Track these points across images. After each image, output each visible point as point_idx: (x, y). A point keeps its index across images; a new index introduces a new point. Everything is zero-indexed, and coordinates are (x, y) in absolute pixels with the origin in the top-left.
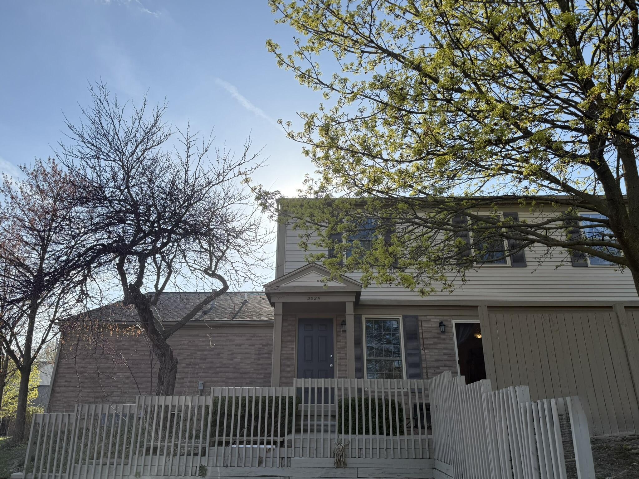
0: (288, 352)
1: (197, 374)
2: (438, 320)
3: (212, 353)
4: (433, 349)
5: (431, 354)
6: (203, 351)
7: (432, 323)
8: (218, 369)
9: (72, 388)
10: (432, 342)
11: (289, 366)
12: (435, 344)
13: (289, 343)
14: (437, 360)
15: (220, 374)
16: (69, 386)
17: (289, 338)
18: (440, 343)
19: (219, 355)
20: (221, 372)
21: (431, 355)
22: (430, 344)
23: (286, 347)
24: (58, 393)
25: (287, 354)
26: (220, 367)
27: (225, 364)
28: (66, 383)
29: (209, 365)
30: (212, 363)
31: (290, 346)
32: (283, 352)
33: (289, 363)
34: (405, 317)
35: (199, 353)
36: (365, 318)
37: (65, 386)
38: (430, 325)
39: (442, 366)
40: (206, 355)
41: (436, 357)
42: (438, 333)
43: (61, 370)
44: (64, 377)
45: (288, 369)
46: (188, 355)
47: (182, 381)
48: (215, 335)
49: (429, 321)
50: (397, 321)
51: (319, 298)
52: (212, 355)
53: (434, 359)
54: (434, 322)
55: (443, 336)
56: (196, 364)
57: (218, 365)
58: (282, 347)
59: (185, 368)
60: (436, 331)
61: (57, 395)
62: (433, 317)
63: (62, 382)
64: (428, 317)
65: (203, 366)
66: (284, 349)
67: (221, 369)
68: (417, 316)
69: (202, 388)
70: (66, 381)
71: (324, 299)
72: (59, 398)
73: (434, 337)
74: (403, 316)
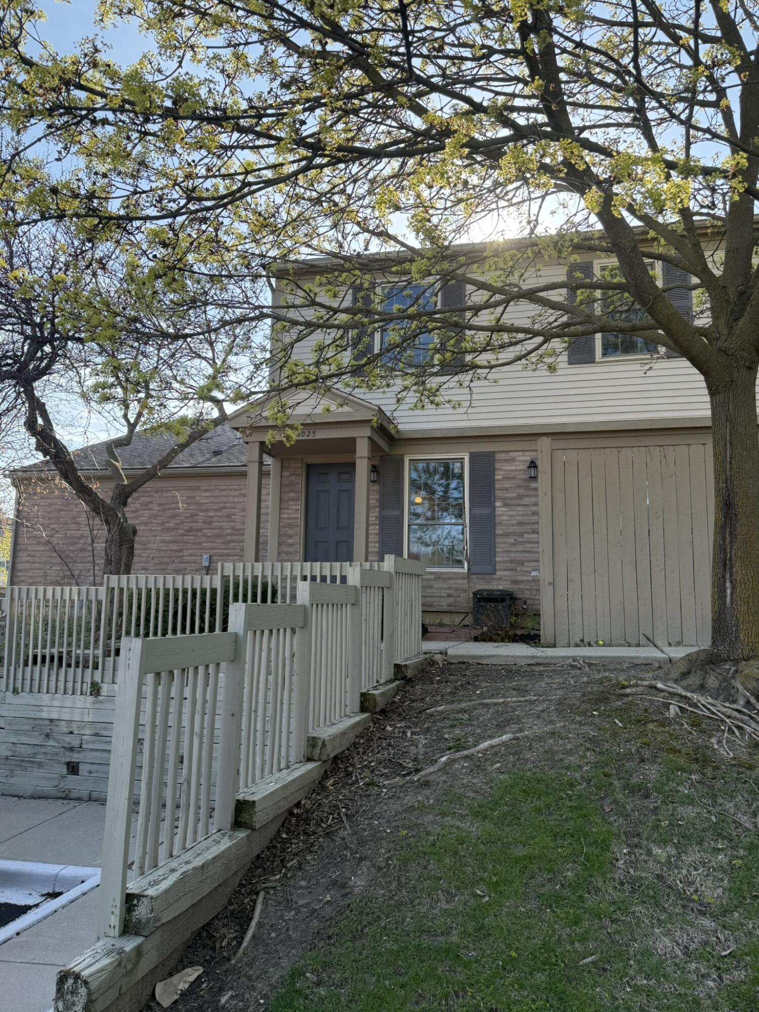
0: (290, 516)
1: (200, 543)
2: (528, 458)
3: (219, 514)
4: (515, 505)
5: (512, 513)
6: (206, 510)
7: (517, 463)
8: (229, 538)
9: (37, 565)
10: (515, 495)
11: (291, 537)
12: (520, 497)
13: (291, 503)
14: (521, 524)
15: (231, 544)
16: (34, 562)
17: (292, 495)
18: (528, 496)
19: (229, 516)
20: (233, 542)
21: (511, 516)
22: (511, 498)
23: (287, 509)
24: (20, 571)
25: (288, 518)
26: (231, 535)
27: (239, 530)
28: (28, 558)
29: (215, 531)
30: (220, 528)
31: (293, 507)
32: (283, 516)
33: (291, 532)
34: (473, 456)
35: (201, 514)
36: (410, 460)
37: (28, 562)
38: (514, 468)
39: (528, 533)
40: (211, 517)
41: (519, 518)
42: (526, 480)
43: (20, 541)
44: (26, 549)
45: (290, 541)
46: (187, 517)
47: (180, 554)
48: (222, 488)
49: (513, 460)
50: (461, 460)
51: (314, 433)
52: (220, 517)
53: (515, 522)
54: (522, 461)
55: (533, 485)
56: (200, 530)
57: (229, 531)
58: (280, 508)
59: (183, 535)
60: (524, 476)
61: (19, 574)
62: (521, 453)
63: (23, 556)
64: (511, 454)
65: (208, 532)
66: (285, 511)
67: (234, 538)
68: (494, 453)
69: (207, 564)
70: (29, 556)
71: (321, 435)
72: (22, 578)
73: (519, 487)
74: (471, 453)
